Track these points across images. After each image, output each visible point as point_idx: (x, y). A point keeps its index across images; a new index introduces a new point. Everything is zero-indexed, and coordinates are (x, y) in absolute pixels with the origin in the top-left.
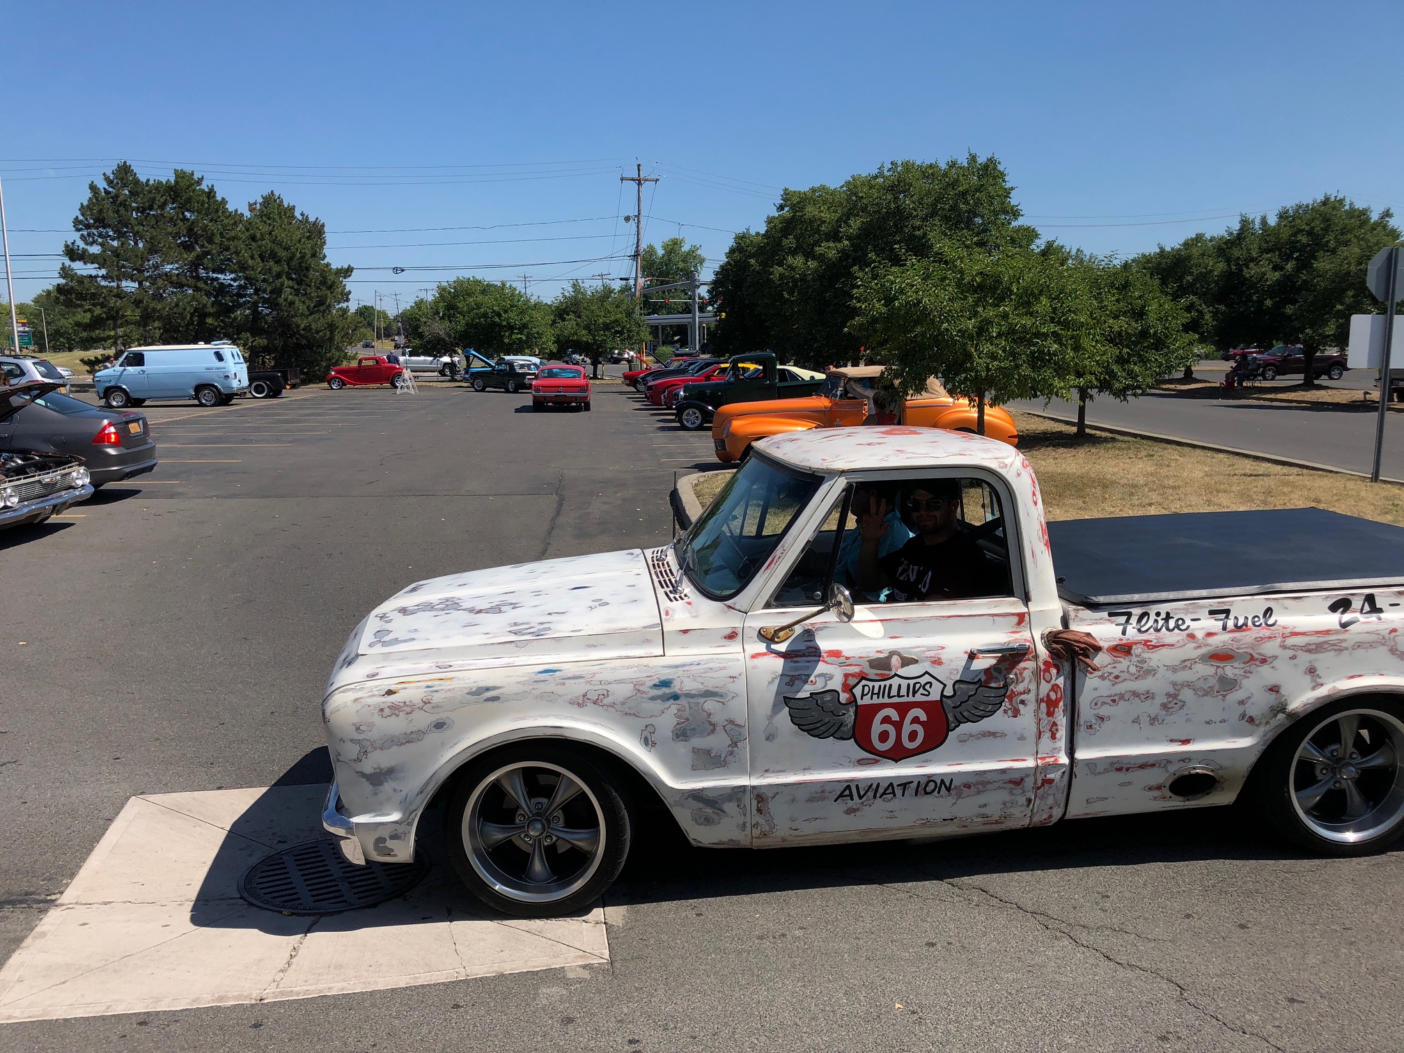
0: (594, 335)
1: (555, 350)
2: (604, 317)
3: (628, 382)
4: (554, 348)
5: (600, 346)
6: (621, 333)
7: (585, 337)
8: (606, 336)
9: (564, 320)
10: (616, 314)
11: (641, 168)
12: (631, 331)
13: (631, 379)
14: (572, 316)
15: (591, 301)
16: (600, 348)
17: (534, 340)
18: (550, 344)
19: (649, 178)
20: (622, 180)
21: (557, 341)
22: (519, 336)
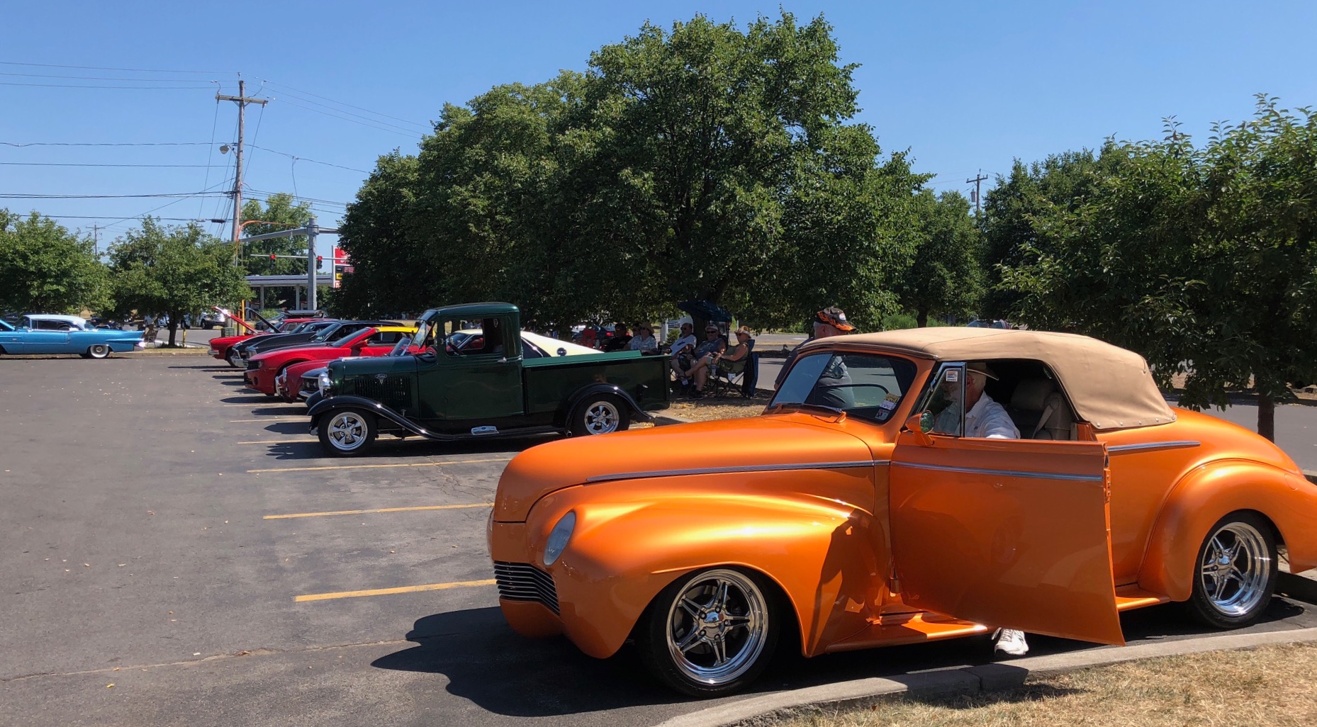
0: (171, 289)
1: (112, 308)
2: (186, 264)
3: (217, 352)
4: (111, 305)
5: (178, 304)
6: (210, 287)
7: (157, 289)
8: (189, 290)
9: (127, 268)
10: (204, 261)
11: (243, 86)
12: (224, 285)
13: (223, 349)
14: (139, 263)
15: (168, 245)
16: (179, 305)
17: (80, 293)
18: (105, 299)
19: (254, 98)
20: (218, 98)
21: (117, 295)
22: (55, 287)
